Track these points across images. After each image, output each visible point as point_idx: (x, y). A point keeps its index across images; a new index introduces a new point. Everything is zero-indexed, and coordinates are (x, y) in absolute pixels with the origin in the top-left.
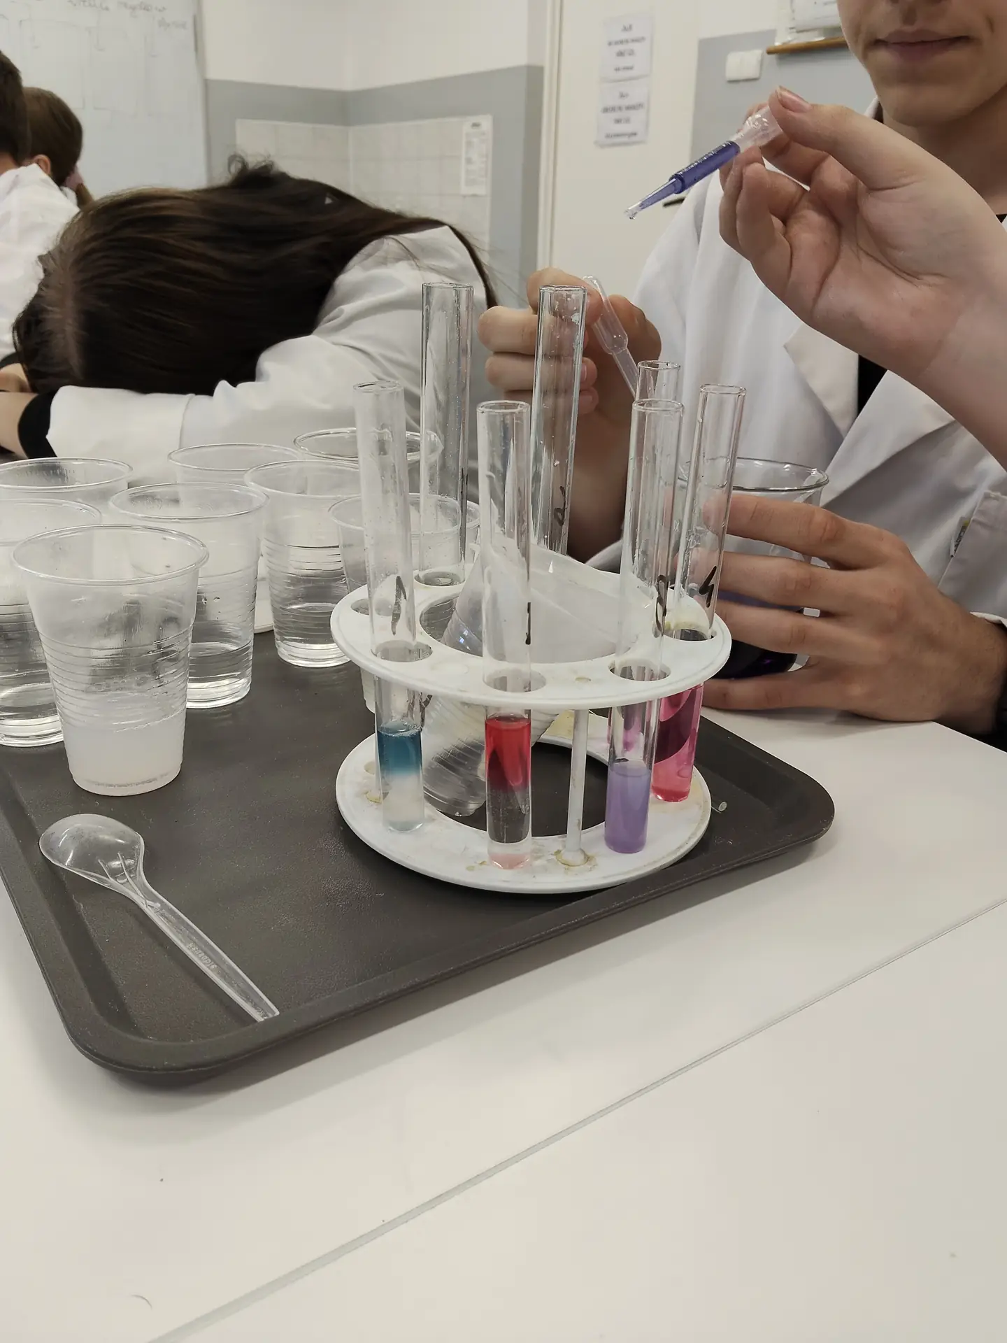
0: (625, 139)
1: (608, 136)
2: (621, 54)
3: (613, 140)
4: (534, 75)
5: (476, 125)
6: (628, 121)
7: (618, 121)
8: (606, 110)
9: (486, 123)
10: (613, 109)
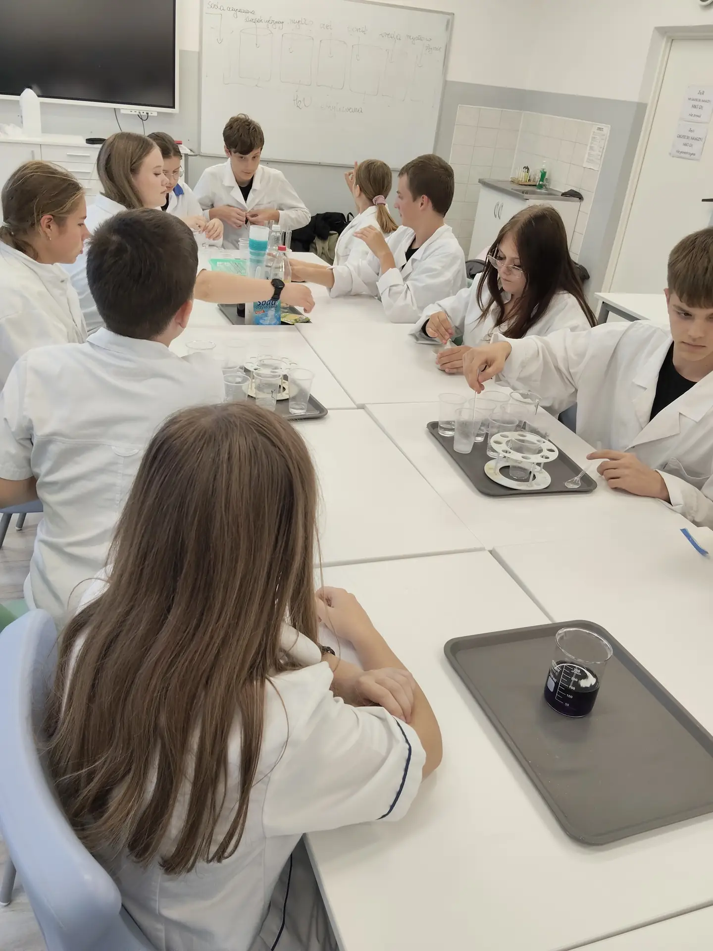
0: (687, 156)
1: (678, 152)
2: (694, 107)
3: (680, 154)
4: (641, 108)
5: (599, 129)
6: (691, 146)
7: (685, 145)
8: (680, 136)
9: (607, 129)
10: (684, 137)
